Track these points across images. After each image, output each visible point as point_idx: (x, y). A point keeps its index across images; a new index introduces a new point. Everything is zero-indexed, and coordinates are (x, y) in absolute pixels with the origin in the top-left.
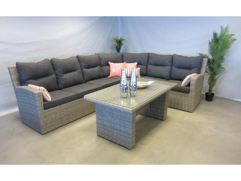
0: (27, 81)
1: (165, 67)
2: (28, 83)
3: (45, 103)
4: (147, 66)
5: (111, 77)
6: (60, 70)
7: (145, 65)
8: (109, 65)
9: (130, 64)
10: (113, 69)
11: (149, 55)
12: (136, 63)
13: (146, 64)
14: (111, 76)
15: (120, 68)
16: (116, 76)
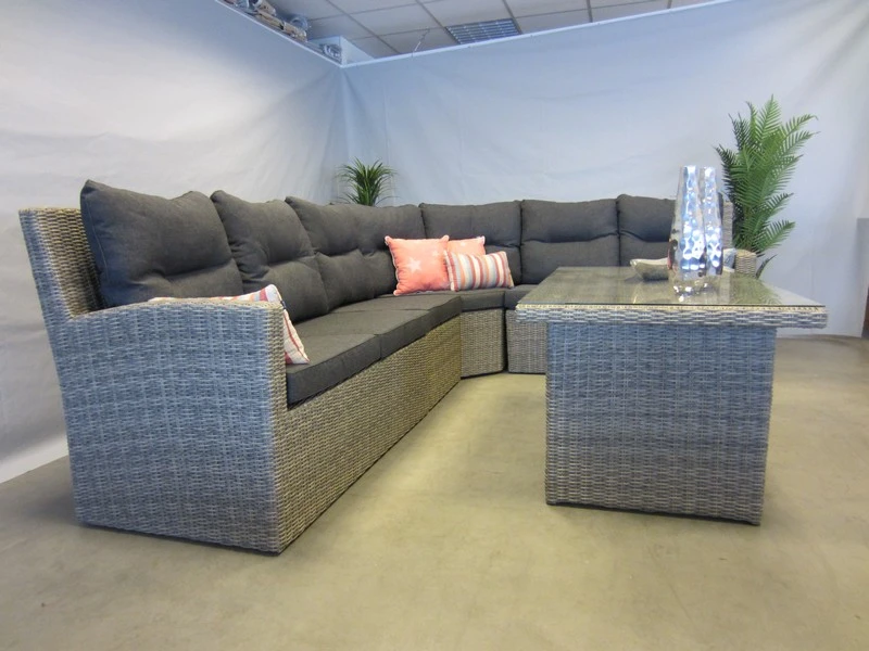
0: (143, 283)
1: (592, 242)
2: (146, 288)
3: (292, 370)
4: (520, 247)
5: (404, 294)
6: (258, 245)
7: (513, 246)
8: (385, 248)
9: (463, 243)
10: (412, 260)
11: (523, 209)
12: (481, 240)
13: (515, 242)
14: (401, 288)
15: (435, 254)
16: (425, 285)
